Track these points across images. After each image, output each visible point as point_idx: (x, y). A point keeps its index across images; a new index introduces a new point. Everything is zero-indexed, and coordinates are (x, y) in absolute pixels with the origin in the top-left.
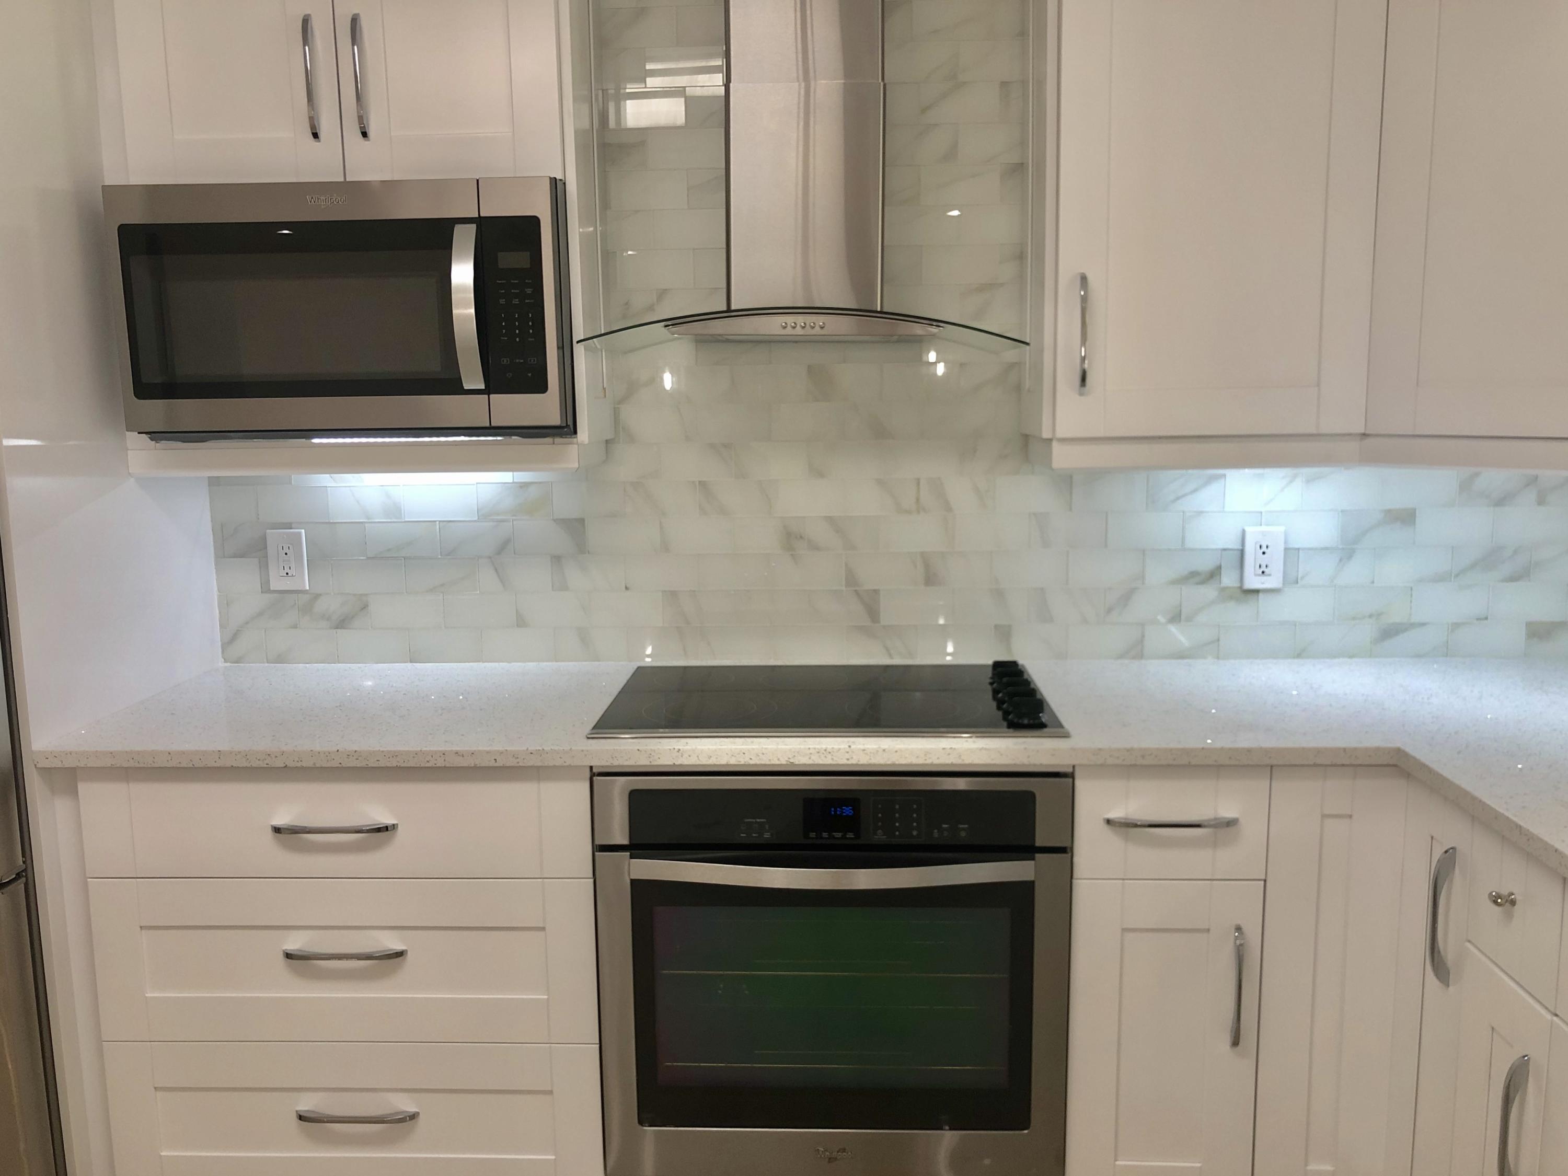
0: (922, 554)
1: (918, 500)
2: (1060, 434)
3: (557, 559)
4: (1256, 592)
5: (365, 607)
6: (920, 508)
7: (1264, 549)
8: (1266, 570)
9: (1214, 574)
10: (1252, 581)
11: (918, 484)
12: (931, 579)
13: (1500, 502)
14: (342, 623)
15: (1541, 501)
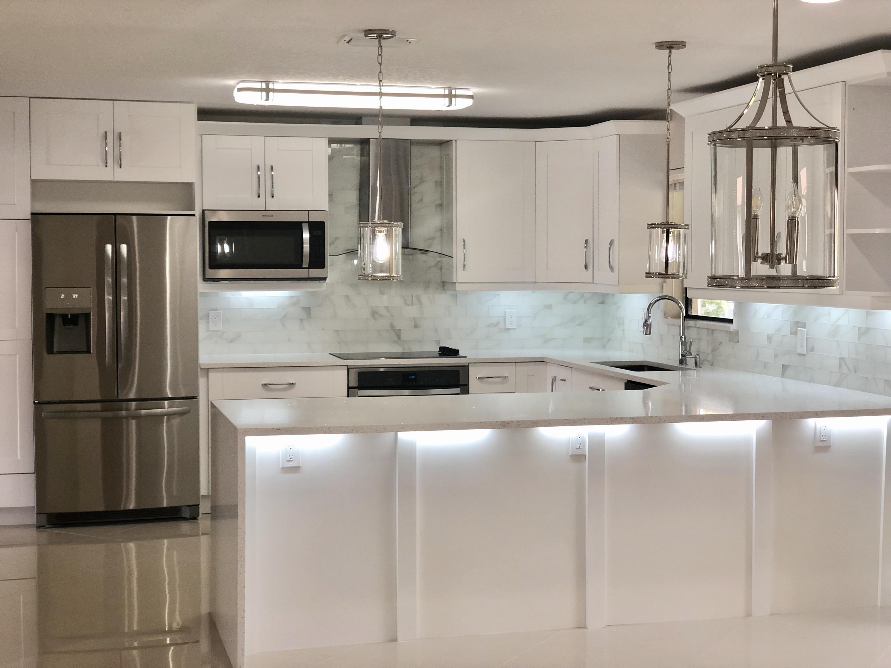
0: (414, 318)
1: (412, 301)
2: (458, 281)
3: (301, 320)
4: (509, 329)
5: (240, 336)
6: (412, 304)
7: (511, 316)
8: (512, 323)
9: (497, 324)
10: (508, 326)
11: (412, 296)
12: (416, 326)
13: (575, 303)
14: (231, 341)
15: (585, 303)
